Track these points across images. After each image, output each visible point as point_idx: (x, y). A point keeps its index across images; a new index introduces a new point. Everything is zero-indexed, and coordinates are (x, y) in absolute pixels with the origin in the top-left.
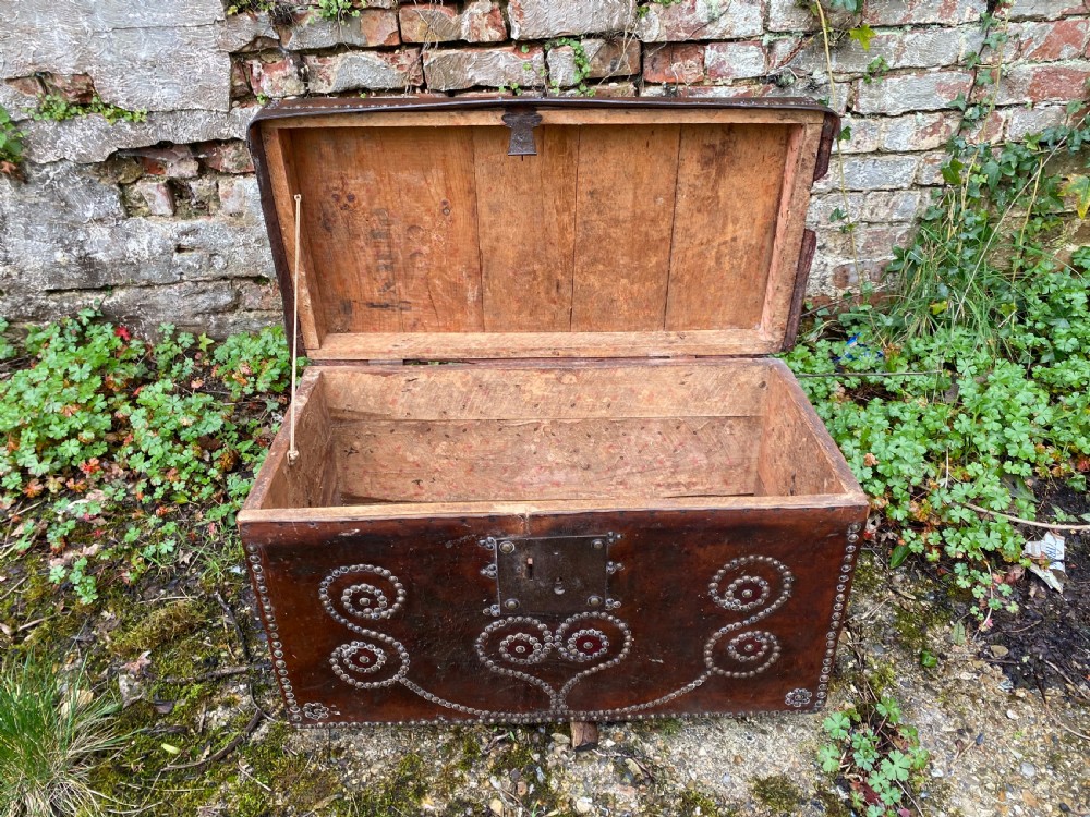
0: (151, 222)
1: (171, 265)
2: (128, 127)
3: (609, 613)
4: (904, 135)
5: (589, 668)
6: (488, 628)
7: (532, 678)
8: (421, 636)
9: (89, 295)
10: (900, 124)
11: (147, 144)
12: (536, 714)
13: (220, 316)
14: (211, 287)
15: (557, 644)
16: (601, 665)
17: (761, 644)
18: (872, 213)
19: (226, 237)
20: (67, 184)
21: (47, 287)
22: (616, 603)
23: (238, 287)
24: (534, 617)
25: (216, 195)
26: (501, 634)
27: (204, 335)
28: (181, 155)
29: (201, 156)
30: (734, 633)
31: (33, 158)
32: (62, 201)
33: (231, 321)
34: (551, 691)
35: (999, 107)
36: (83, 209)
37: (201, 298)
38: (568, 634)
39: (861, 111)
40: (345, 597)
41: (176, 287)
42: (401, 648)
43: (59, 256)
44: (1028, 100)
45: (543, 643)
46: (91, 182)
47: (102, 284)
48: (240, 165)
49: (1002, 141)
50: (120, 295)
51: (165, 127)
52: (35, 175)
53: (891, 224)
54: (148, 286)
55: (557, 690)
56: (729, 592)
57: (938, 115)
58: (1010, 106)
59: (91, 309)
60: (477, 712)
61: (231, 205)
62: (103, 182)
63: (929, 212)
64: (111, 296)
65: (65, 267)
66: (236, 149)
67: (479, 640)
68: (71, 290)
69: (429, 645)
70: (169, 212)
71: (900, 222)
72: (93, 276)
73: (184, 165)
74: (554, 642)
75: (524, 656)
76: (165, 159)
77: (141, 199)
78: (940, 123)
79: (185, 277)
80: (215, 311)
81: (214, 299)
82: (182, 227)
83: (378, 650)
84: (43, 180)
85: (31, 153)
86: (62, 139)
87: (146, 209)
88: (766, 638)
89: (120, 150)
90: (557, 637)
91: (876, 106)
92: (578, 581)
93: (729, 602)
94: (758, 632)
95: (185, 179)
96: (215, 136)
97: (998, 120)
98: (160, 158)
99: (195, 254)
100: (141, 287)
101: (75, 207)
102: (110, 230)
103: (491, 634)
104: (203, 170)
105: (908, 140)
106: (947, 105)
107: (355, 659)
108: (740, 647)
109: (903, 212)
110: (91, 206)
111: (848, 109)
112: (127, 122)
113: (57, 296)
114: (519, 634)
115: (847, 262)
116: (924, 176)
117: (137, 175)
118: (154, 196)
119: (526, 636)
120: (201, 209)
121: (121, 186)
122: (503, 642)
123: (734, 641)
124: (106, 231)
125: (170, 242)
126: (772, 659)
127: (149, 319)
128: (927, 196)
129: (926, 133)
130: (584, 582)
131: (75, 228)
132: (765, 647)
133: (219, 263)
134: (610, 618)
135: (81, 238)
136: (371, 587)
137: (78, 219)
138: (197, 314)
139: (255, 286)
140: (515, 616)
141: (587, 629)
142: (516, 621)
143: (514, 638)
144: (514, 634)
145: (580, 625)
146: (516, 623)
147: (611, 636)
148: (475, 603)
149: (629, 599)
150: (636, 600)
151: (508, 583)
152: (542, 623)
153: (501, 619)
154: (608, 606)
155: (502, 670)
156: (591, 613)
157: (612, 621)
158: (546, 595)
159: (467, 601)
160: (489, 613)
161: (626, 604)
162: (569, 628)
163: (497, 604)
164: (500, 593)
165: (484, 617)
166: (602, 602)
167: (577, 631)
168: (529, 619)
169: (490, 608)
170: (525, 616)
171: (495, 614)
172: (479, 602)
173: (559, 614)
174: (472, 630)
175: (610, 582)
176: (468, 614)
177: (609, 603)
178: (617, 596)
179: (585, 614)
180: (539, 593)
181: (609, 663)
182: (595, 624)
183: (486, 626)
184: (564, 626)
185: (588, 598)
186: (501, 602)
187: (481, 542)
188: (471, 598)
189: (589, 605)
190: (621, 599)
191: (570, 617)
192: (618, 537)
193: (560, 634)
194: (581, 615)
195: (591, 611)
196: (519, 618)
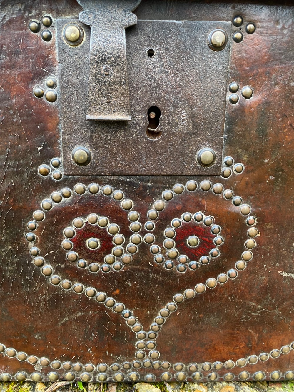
5: (192, 286)
7: (110, 300)
12: (115, 366)
15: (149, 236)
16: (211, 281)
22: (239, 165)
24: (116, 185)
34: (138, 324)
38: (164, 219)
45: (127, 233)
55: (146, 322)
60: (32, 358)
74: (143, 233)
75: (99, 257)
90: (149, 224)
92: (184, 113)
114: (92, 216)
119: (102, 219)
122: (68, 230)
130: (193, 116)
134: (228, 193)
140: (87, 182)
141: (193, 213)
142: (87, 192)
143: (84, 222)
144: (84, 216)
145: (183, 204)
146: (87, 195)
147: (227, 227)
148: (25, 151)
149: (257, 159)
150: (266, 161)
151: (75, 112)
152: (127, 196)
153: (65, 186)
154: (226, 170)
155: (66, 282)
156: (199, 181)
157: (229, 198)
158: (134, 141)
159: (12, 147)
160: (46, 173)
161: (251, 168)
162: (166, 208)
163: (59, 156)
164: (63, 133)
165: (38, 181)
166: (217, 160)
167: (178, 214)
168: (107, 188)
169: (48, 164)
170: (101, 183)
171: (56, 177)
172: (31, 151)
173: (152, 181)
174: (21, 204)
175: (231, 122)
176: (13, 172)
177: (228, 164)
178: (240, 151)
179: (191, 183)
180: (123, 137)
181: (222, 276)
182: (204, 202)
183: (41, 199)
184: (159, 203)
185: (197, 150)
186: (65, 152)
187: (33, 25)
188: (20, 141)
189: (198, 165)
190: (245, 158)
191: (168, 189)
192: (248, 27)
193: (152, 219)
194: (185, 185)
195: (199, 178)
196: (93, 186)
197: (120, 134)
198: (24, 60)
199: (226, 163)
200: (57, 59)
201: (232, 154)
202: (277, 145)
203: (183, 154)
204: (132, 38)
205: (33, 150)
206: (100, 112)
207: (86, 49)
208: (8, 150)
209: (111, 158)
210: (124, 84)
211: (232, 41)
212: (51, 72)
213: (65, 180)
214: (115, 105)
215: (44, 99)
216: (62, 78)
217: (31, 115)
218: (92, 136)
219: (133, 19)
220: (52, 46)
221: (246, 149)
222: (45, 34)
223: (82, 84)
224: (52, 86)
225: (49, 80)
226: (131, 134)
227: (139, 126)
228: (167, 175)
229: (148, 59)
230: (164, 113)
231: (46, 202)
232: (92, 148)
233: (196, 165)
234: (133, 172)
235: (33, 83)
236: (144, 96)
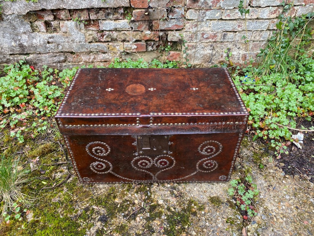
0: (40, 33)
1: (46, 48)
2: (33, 4)
3: (169, 155)
4: (265, 13)
5: (163, 169)
6: (135, 159)
7: (147, 172)
8: (115, 161)
9: (22, 56)
10: (265, 10)
11: (38, 9)
12: (149, 181)
13: (61, 63)
14: (58, 55)
15: (154, 163)
16: (167, 169)
17: (213, 164)
18: (254, 38)
19: (62, 39)
20: (15, 21)
21: (10, 53)
22: (171, 153)
23: (66, 55)
24: (148, 156)
25: (59, 26)
26: (138, 160)
27: (56, 69)
28: (48, 13)
29: (55, 14)
30: (205, 161)
31: (4, 13)
32: (14, 26)
33: (64, 65)
34: (153, 175)
35: (295, 6)
36: (20, 29)
37: (55, 58)
38: (157, 160)
39: (253, 5)
40: (93, 150)
41: (48, 54)
42: (110, 164)
43: (13, 44)
44: (304, 4)
45: (150, 163)
46: (22, 21)
47: (26, 53)
48: (66, 17)
49: (295, 16)
50: (31, 56)
51: (43, 4)
52: (5, 18)
53: (260, 41)
54: (39, 54)
56: (204, 150)
57: (276, 7)
58: (298, 5)
59: (23, 60)
60: (132, 180)
61: (63, 29)
62: (25, 21)
63: (271, 38)
64: (29, 56)
65: (15, 47)
66: (65, 12)
67: (132, 162)
68: (17, 54)
69: (118, 163)
70: (45, 31)
71: (263, 41)
72: (23, 50)
73: (49, 16)
74: (153, 162)
75: (145, 166)
76: (44, 14)
77: (37, 27)
78: (277, 10)
79: (50, 51)
80: (59, 62)
81: (59, 58)
82: (49, 36)
83: (104, 164)
84: (8, 20)
85: (4, 11)
86: (13, 7)
87: (38, 30)
88: (214, 162)
89: (30, 11)
91: (258, 4)
93: (204, 153)
94: (212, 161)
95: (50, 21)
96: (59, 7)
97: (294, 10)
98: (42, 14)
99: (53, 44)
100: (37, 54)
101: (17, 28)
102: (28, 36)
103: (136, 160)
104: (55, 18)
105: (267, 15)
106: (279, 4)
107: (97, 166)
108: (207, 165)
109: (264, 38)
110: (22, 28)
111: (249, 5)
112: (32, 2)
113: (13, 56)
114: (143, 160)
115: (246, 53)
116: (271, 27)
117: (36, 19)
118: (41, 26)
119: (145, 161)
120: (55, 30)
121: (31, 22)
122: (139, 162)
123: (205, 163)
124: (27, 36)
125: (45, 40)
126: (216, 168)
127: (40, 64)
128: (271, 33)
129: (272, 13)
130: (162, 147)
131: (17, 35)
132: (214, 165)
133: (60, 47)
134: (169, 156)
135: (19, 38)
136: (100, 148)
137: (18, 32)
138: (54, 63)
139: (71, 55)
141: (163, 159)
142: (142, 157)
145: (161, 158)
147: (170, 161)
149: (175, 152)
150: (177, 152)
151: (140, 147)
152: (150, 158)
155: (139, 170)
160: (135, 155)
164: (138, 150)
165: (133, 156)
166: (167, 152)
167: (160, 160)
168: (146, 156)
169: (135, 153)
173: (155, 155)
174: (130, 159)
175: (169, 147)
176: (129, 155)
177: (169, 153)
178: (171, 151)
181: (169, 168)
182: (165, 158)
184: (156, 158)
185: (163, 151)
186: (138, 152)
187: (132, 136)
188: (130, 151)
189: (164, 153)
191: (158, 156)
194: (161, 156)
195: (164, 155)
196: (144, 156)
202: (179, 150)
203: (161, 152)
205: (132, 152)
208: (128, 152)
209: (147, 153)
212: (135, 141)
216: (137, 143)
217: (132, 147)
220: (135, 139)
221: (173, 151)
222: (134, 137)
232: (143, 152)
234: (151, 155)
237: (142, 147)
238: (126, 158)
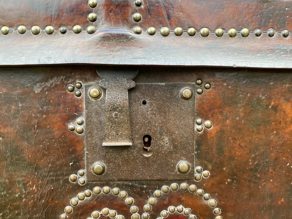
22: (206, 172)
24: (121, 188)
26: (87, 209)
38: (156, 211)
67: (62, 217)
90: (145, 215)
92: (166, 139)
103: (76, 208)
114: (105, 210)
119: (112, 212)
130: (173, 141)
134: (200, 191)
140: (102, 186)
141: (176, 206)
142: (102, 192)
143: (100, 214)
144: (100, 210)
145: (169, 200)
146: (102, 194)
147: (201, 216)
148: (61, 166)
149: (218, 168)
150: (224, 169)
151: (95, 140)
152: (130, 195)
153: (87, 189)
154: (197, 175)
156: (179, 184)
157: (201, 195)
158: (134, 157)
159: (53, 163)
160: (75, 180)
161: (215, 174)
162: (157, 203)
163: (84, 169)
164: (87, 153)
165: (69, 185)
166: (191, 169)
167: (165, 207)
168: (116, 190)
169: (76, 174)
170: (112, 187)
171: (81, 183)
172: (65, 166)
173: (147, 184)
174: (57, 202)
175: (199, 144)
176: (53, 180)
177: (199, 172)
178: (206, 162)
179: (174, 185)
180: (127, 155)
182: (183, 198)
183: (71, 198)
184: (152, 200)
185: (177, 163)
186: (88, 166)
187: (70, 88)
188: (58, 159)
189: (178, 173)
190: (210, 167)
191: (158, 189)
192: (206, 85)
193: (147, 211)
194: (169, 186)
195: (179, 181)
196: (106, 188)
197: (125, 153)
198: (63, 109)
199: (197, 171)
200: (85, 107)
201: (201, 165)
202: (232, 158)
203: (167, 165)
204: (133, 94)
205: (67, 165)
206: (112, 140)
207: (103, 101)
208: (50, 165)
209: (119, 169)
210: (127, 122)
211: (196, 93)
212: (80, 115)
213: (87, 184)
214: (121, 136)
215: (75, 132)
216: (87, 119)
217: (66, 142)
218: (106, 155)
219: (133, 84)
220: (81, 100)
221: (210, 161)
222: (77, 93)
223: (100, 122)
224: (80, 124)
225: (79, 120)
226: (132, 153)
227: (137, 147)
228: (157, 180)
229: (143, 106)
230: (154, 139)
231: (74, 200)
232: (106, 163)
233: (176, 172)
234: (134, 178)
235: (69, 122)
236: (141, 129)
237: (103, 139)
238: (42, 198)
